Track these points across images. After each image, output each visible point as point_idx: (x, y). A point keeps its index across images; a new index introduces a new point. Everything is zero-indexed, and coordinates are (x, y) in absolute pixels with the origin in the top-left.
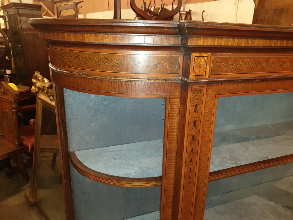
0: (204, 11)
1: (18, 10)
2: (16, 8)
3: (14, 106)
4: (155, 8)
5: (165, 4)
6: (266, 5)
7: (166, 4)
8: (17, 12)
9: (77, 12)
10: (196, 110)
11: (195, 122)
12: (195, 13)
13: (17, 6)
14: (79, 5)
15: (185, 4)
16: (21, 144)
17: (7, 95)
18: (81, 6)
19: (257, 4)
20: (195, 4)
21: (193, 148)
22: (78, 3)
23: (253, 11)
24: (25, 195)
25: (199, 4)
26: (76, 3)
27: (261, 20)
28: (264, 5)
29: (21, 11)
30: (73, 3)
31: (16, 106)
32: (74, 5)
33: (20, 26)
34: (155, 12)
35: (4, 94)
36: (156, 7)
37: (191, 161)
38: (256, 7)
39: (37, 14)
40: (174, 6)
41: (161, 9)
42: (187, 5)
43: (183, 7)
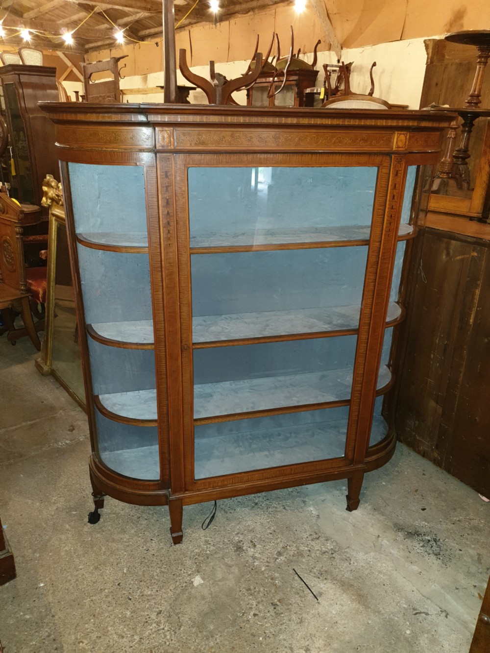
0: (374, 64)
1: (19, 77)
2: (15, 74)
3: (17, 230)
4: (278, 59)
5: (302, 50)
6: (447, 57)
7: (304, 50)
8: (19, 81)
9: (117, 75)
10: (167, 176)
11: (167, 187)
12: (360, 69)
13: (18, 70)
14: (121, 64)
15: (342, 48)
16: (28, 290)
17: (7, 213)
18: (125, 65)
19: (430, 55)
20: (360, 49)
21: (168, 211)
22: (118, 60)
23: (425, 66)
24: (36, 362)
25: (368, 49)
26: (115, 58)
27: (437, 84)
28: (443, 56)
29: (24, 79)
30: (111, 58)
31: (20, 230)
32: (112, 63)
33: (23, 105)
34: (278, 68)
35: (3, 213)
36: (281, 58)
37: (168, 223)
38: (429, 60)
39: (49, 83)
40: (318, 54)
41: (290, 61)
42: (345, 51)
43: (337, 55)
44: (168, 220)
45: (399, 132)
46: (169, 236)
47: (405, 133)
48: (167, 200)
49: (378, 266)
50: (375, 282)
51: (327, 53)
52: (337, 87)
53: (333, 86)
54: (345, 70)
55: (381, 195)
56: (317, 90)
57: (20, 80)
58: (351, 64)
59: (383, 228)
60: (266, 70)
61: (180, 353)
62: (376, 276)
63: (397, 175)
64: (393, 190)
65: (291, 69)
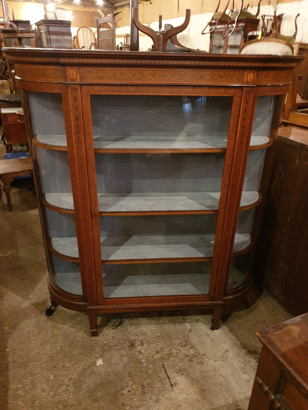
0: (299, 15)
1: (48, 27)
2: (46, 26)
4: (233, 11)
5: (250, 5)
9: (114, 25)
11: (76, 108)
12: (289, 18)
13: (48, 23)
15: (278, 3)
18: (120, 18)
21: (77, 124)
22: (115, 15)
25: (296, 4)
26: (113, 14)
29: (52, 29)
32: (112, 17)
33: (50, 46)
34: (231, 18)
37: (78, 132)
39: (65, 31)
40: (261, 7)
41: (240, 13)
42: (280, 5)
43: (274, 8)
44: (78, 130)
45: (248, 71)
46: (79, 141)
47: (253, 71)
48: (77, 117)
49: (232, 167)
50: (230, 179)
51: (267, 6)
52: (271, 32)
53: (268, 31)
54: (278, 19)
55: (235, 117)
56: (256, 33)
57: (48, 30)
58: (282, 15)
59: (236, 140)
60: (223, 19)
61: (90, 218)
62: (231, 174)
63: (247, 102)
64: (244, 113)
65: (240, 18)
